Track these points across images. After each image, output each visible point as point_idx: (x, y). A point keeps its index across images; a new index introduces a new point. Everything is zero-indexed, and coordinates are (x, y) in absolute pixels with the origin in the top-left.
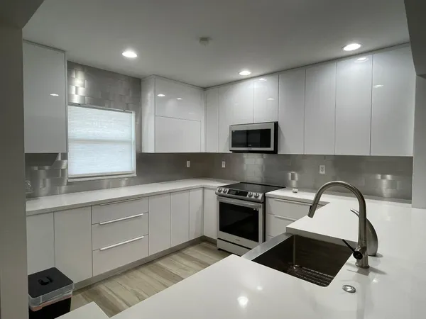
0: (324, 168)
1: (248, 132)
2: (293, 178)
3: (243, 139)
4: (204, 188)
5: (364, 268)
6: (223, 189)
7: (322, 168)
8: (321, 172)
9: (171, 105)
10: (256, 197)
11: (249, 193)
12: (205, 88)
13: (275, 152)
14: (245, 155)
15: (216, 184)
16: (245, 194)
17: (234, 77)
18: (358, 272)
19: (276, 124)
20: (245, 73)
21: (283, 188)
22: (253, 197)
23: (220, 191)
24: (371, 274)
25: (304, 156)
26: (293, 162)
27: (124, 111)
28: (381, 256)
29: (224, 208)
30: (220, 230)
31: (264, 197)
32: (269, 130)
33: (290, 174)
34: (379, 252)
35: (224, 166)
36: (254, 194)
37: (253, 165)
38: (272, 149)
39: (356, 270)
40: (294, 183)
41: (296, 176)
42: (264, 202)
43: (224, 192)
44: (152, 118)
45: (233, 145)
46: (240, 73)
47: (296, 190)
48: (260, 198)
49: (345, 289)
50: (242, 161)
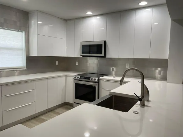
0: (128, 65)
1: (90, 46)
2: (113, 70)
3: (87, 49)
4: (66, 76)
5: (143, 105)
6: (77, 76)
7: (127, 65)
8: (126, 67)
9: (46, 29)
10: (95, 80)
11: (91, 78)
12: (66, 20)
13: (105, 56)
14: (89, 58)
15: (73, 74)
16: (89, 78)
17: (82, 15)
18: (140, 107)
19: (105, 42)
20: (89, 13)
21: (108, 75)
22: (93, 80)
23: (75, 77)
24: (146, 108)
25: (119, 59)
26: (113, 62)
27: (18, 31)
28: (150, 101)
29: (77, 86)
30: (75, 98)
31: (99, 80)
32: (102, 45)
33: (112, 68)
34: (150, 99)
35: (77, 64)
36: (94, 78)
37: (92, 63)
38: (103, 55)
39: (140, 106)
40: (114, 73)
41: (115, 69)
42: (98, 82)
43: (78, 78)
44: (36, 36)
45: (83, 53)
46: (87, 13)
47: (114, 76)
48: (96, 80)
49: (134, 113)
50: (87, 62)
